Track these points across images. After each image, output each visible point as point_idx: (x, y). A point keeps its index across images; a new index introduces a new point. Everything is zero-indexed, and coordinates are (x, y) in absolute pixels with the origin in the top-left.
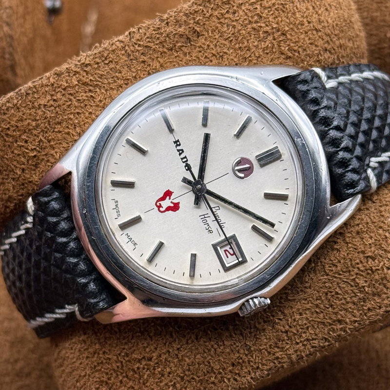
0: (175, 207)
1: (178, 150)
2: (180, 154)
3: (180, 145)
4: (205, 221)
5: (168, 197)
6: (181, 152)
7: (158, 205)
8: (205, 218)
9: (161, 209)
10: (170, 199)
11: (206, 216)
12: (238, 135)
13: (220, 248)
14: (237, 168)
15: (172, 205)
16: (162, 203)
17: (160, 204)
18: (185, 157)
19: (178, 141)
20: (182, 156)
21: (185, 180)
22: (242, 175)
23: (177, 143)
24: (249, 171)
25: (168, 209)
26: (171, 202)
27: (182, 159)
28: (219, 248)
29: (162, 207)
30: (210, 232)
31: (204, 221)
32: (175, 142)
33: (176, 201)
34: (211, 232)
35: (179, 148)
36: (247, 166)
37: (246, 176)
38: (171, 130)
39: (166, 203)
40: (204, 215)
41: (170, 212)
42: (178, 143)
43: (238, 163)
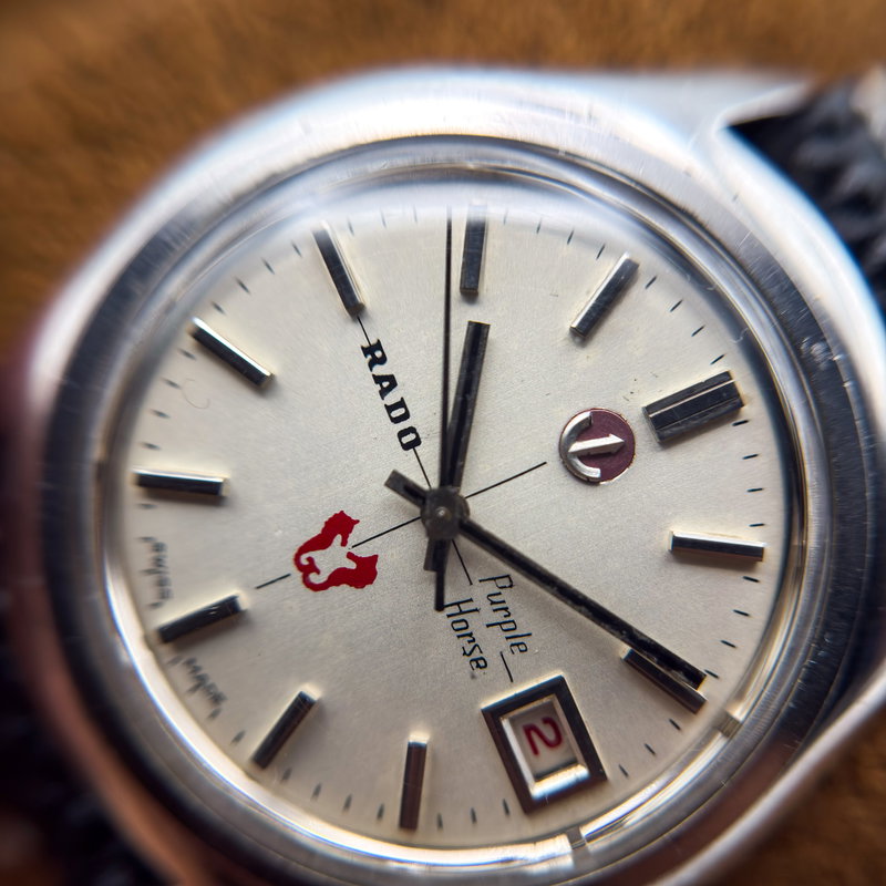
0: (362, 573)
1: (378, 379)
2: (383, 393)
3: (383, 360)
4: (463, 625)
5: (338, 538)
6: (386, 384)
7: (304, 562)
8: (461, 612)
9: (314, 578)
10: (344, 543)
11: (464, 607)
12: (585, 331)
13: (512, 722)
14: (577, 447)
15: (352, 565)
16: (317, 555)
17: (310, 559)
18: (401, 404)
19: (378, 346)
20: (392, 398)
21: (398, 483)
22: (595, 472)
23: (375, 354)
24: (617, 458)
25: (339, 577)
26: (350, 556)
27: (390, 409)
28: (506, 724)
29: (318, 572)
30: (480, 664)
31: (457, 626)
32: (368, 351)
33: (363, 552)
34: (482, 663)
35: (379, 370)
36: (613, 439)
37: (608, 475)
38: (355, 310)
39: (331, 559)
40: (458, 604)
41: (345, 588)
42: (378, 354)
43: (582, 431)
